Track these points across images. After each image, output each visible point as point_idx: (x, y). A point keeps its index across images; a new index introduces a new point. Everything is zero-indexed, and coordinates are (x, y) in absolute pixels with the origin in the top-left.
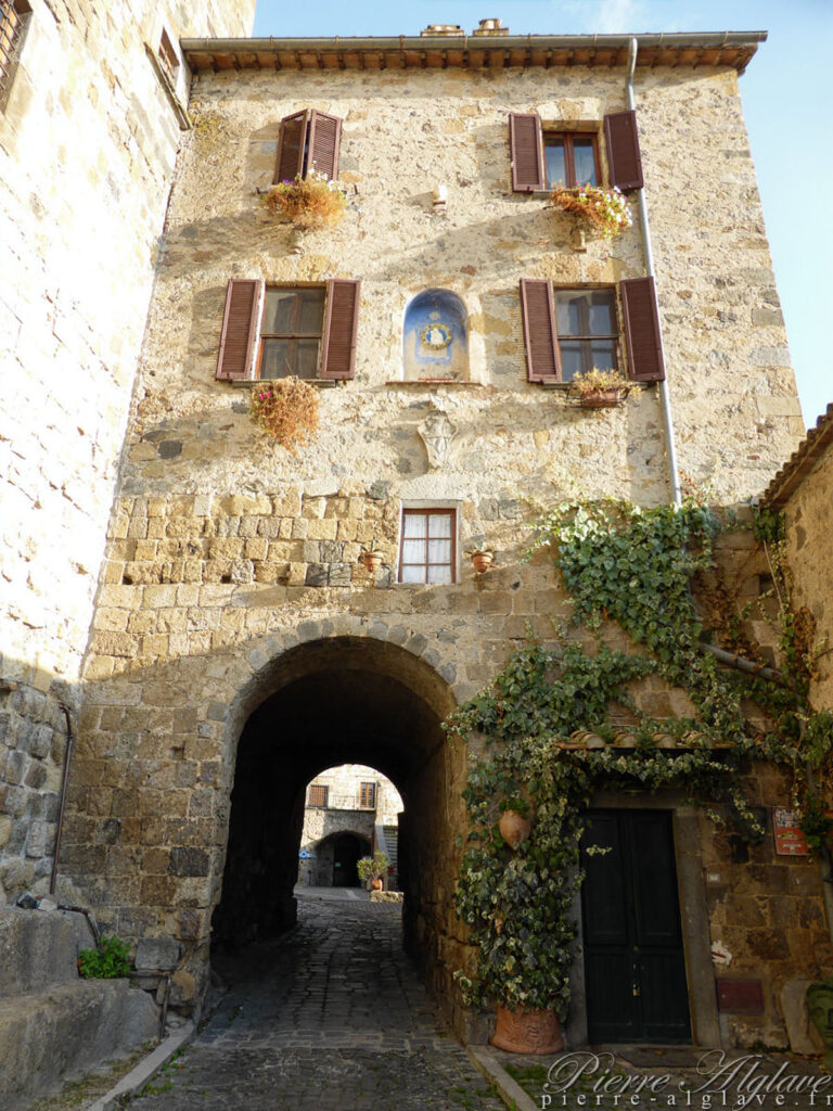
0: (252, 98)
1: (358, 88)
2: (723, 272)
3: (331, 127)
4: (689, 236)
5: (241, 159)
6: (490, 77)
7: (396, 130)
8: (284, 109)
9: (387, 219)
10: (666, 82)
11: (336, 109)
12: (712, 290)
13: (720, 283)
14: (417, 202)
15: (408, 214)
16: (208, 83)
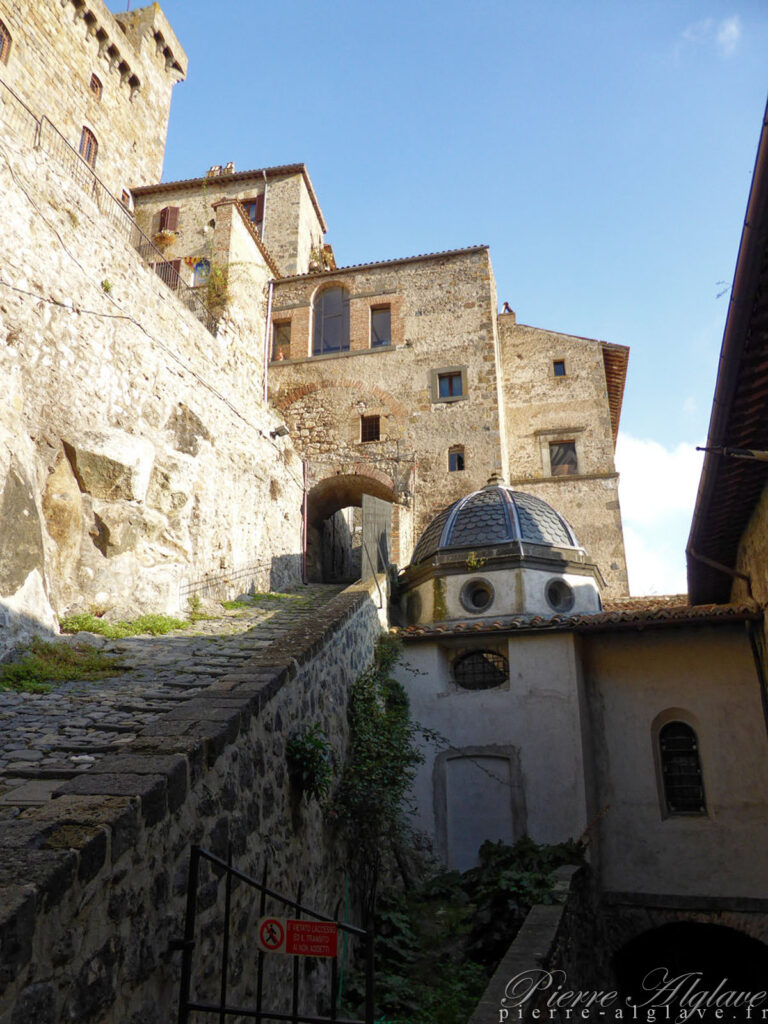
0: (153, 203)
1: (185, 195)
2: (283, 243)
3: (176, 210)
4: (276, 233)
5: (150, 225)
6: (225, 186)
7: (195, 209)
8: (162, 206)
9: (190, 239)
10: (278, 181)
11: (177, 204)
12: (279, 249)
13: (282, 247)
14: (199, 233)
15: (196, 236)
16: (140, 200)
